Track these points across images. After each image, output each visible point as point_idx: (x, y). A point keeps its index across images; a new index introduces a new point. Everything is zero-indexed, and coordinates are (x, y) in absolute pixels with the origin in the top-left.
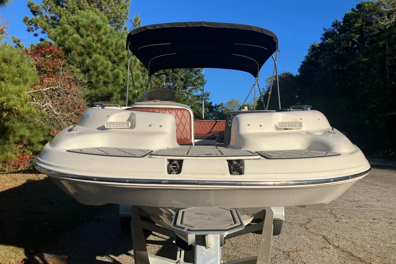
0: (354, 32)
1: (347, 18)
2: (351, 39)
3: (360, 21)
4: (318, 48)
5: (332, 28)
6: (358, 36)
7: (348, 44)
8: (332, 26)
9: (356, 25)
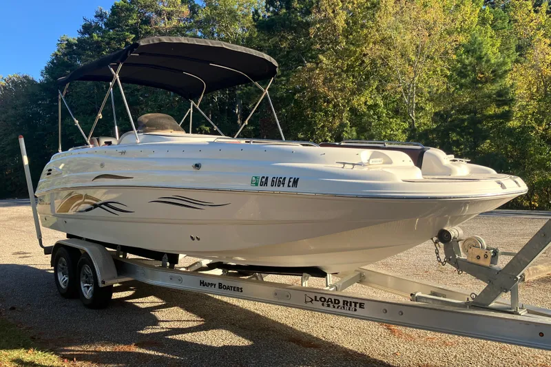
0: (127, 31)
1: (116, 10)
2: (125, 40)
3: (135, 16)
4: (76, 45)
5: (96, 20)
6: (134, 36)
7: (121, 44)
8: (96, 17)
9: (130, 21)
